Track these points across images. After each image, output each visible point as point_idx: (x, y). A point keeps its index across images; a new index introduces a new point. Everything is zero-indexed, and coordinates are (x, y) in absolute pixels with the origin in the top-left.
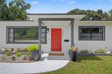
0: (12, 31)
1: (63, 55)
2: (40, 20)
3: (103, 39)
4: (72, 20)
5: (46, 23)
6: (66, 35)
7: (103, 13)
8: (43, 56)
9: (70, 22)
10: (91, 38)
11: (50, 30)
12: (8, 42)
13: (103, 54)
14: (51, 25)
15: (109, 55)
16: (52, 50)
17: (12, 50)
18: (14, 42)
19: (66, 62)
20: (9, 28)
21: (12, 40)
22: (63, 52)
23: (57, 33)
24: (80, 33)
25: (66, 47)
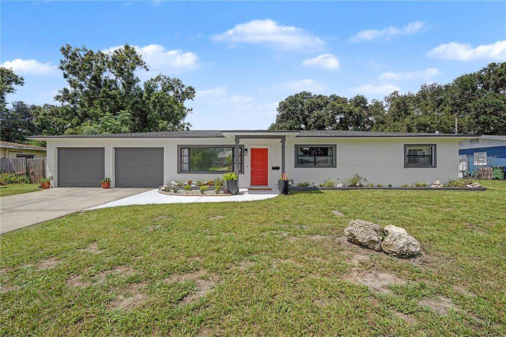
0: (186, 152)
1: (271, 189)
2: (238, 138)
3: (333, 165)
4: (283, 138)
5: (242, 142)
6: (274, 159)
7: (370, 103)
8: (240, 190)
9: (280, 140)
10: (315, 164)
11: (249, 151)
12: (181, 171)
13: (332, 188)
14: (249, 144)
15: (339, 189)
16: (252, 184)
17: (190, 183)
18: (190, 171)
19: (278, 195)
20: (181, 148)
21: (186, 167)
22: (270, 185)
23: (260, 156)
24: (297, 155)
25: (274, 177)
